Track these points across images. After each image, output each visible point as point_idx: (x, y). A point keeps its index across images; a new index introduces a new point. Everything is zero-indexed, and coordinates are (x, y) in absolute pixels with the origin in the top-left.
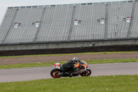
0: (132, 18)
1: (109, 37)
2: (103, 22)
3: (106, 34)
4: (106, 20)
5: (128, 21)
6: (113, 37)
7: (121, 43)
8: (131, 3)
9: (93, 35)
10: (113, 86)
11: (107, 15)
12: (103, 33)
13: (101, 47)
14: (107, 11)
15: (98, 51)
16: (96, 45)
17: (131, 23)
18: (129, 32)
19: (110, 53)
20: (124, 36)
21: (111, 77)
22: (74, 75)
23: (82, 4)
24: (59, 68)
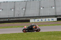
0: (26, 8)
1: (16, 16)
2: (13, 10)
3: (14, 15)
4: (14, 9)
5: (24, 10)
6: (18, 16)
7: (21, 19)
8: (25, 2)
9: (9, 16)
10: (17, 38)
11: (14, 7)
12: (13, 15)
13: (12, 21)
14: (14, 5)
15: (11, 23)
16: (10, 20)
17: (25, 10)
18: (24, 14)
19: (16, 23)
20: (22, 16)
21: (16, 34)
22: (33, 31)
23: (4, 2)
24: (26, 28)
